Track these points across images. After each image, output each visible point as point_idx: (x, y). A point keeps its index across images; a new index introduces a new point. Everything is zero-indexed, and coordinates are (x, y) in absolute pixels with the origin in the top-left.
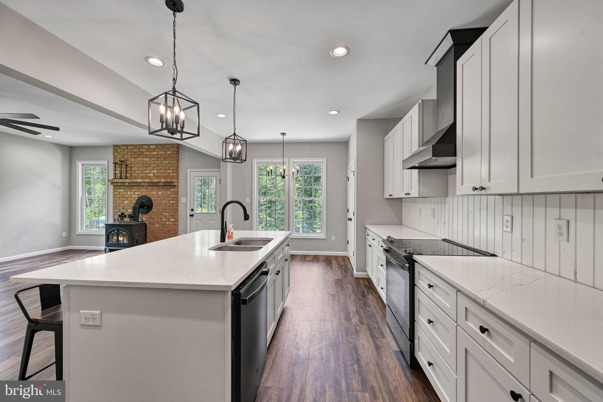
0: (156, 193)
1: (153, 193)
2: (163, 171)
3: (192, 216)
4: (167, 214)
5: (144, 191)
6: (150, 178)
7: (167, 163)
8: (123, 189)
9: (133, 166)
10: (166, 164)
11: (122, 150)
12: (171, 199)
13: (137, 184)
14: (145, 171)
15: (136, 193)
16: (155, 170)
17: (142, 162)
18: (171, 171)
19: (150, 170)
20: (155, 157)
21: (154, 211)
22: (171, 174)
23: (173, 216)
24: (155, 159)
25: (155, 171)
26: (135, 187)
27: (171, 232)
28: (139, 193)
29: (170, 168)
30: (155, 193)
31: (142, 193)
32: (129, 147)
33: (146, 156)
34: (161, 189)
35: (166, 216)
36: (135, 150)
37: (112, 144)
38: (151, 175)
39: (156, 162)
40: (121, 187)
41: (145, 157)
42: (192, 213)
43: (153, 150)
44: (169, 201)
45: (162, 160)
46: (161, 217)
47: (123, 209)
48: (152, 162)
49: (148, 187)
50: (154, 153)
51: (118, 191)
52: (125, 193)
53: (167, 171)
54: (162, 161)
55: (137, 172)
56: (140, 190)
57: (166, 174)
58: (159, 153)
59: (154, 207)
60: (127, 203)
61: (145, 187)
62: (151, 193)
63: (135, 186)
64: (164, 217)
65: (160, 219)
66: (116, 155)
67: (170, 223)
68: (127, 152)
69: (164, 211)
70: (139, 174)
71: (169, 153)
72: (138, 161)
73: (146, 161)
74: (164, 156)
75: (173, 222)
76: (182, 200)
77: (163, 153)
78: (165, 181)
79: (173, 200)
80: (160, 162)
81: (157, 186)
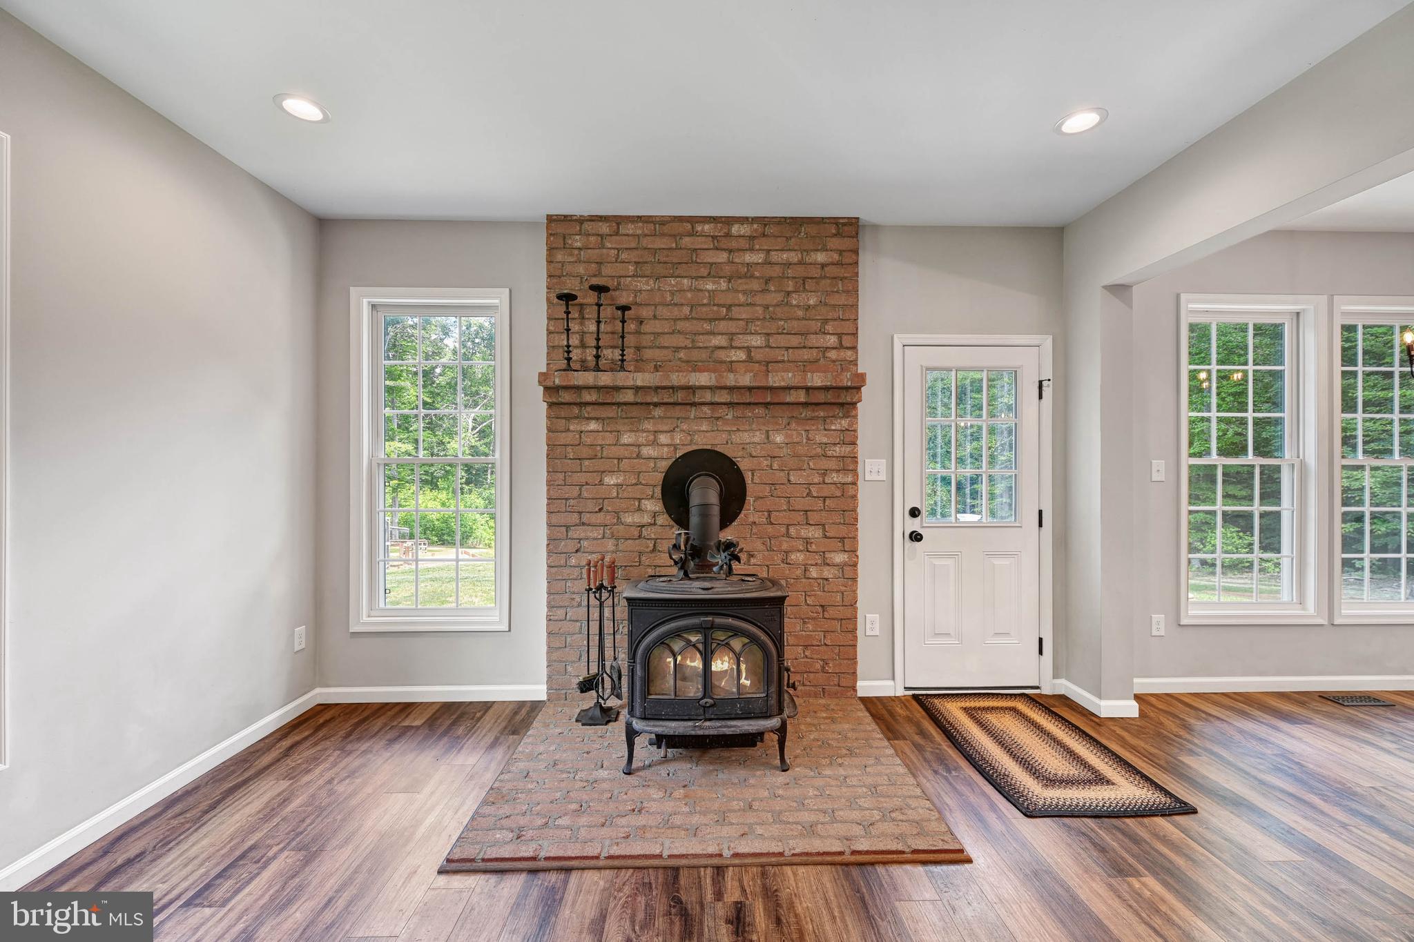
0: (758, 437)
1: (746, 437)
2: (795, 340)
3: (916, 537)
4: (814, 533)
5: (704, 428)
6: (731, 366)
7: (811, 302)
8: (597, 419)
9: (645, 312)
10: (808, 308)
11: (592, 239)
12: (832, 464)
13: (680, 396)
14: (706, 337)
15: (663, 439)
16: (756, 333)
17: (689, 295)
18: (832, 340)
19: (732, 336)
20: (752, 276)
21: (751, 519)
22: (833, 354)
23: (842, 539)
24: (755, 285)
25: (757, 341)
26: (658, 412)
27: (831, 612)
28: (678, 438)
29: (829, 328)
30: (756, 440)
31: (691, 440)
32: (630, 229)
33: (714, 272)
34: (785, 421)
35: (807, 541)
36: (660, 243)
37: (541, 214)
38: (734, 359)
39: (759, 299)
40: (589, 408)
41: (705, 275)
42: (914, 525)
43: (743, 243)
44: (824, 473)
45: (790, 289)
46: (785, 546)
47: (600, 510)
48: (742, 298)
49: (722, 411)
50: (749, 258)
51: (572, 428)
52: (609, 438)
53: (814, 340)
54: (788, 293)
55: (666, 341)
56: (685, 427)
57: (806, 355)
58: (775, 257)
59: (750, 499)
60: (617, 485)
61: (706, 409)
62: (736, 438)
63: (656, 405)
64: (800, 545)
65: (778, 558)
66: (563, 263)
67: (828, 573)
68: (618, 250)
69: (799, 517)
70: (677, 349)
71: (821, 257)
72: (672, 294)
73: (709, 291)
74: (800, 271)
75: (841, 566)
76: (874, 469)
77: (794, 257)
78: (817, 380)
79: (845, 470)
80: (779, 297)
81: (766, 405)
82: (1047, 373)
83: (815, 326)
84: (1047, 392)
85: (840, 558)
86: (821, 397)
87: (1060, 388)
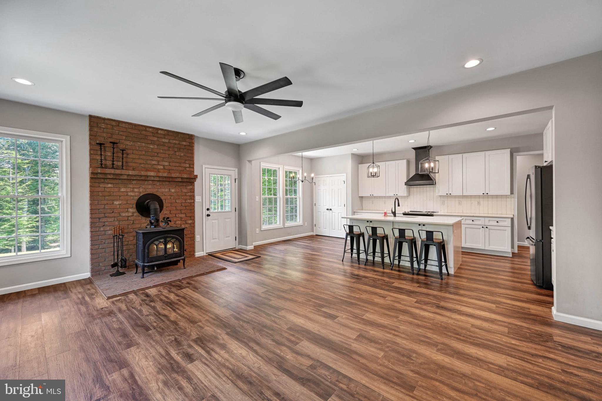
0: (167, 190)
1: (163, 190)
2: (177, 164)
3: (208, 215)
5: (150, 187)
6: (158, 171)
7: (182, 155)
8: (111, 183)
9: (129, 152)
10: (181, 156)
11: (109, 126)
12: (188, 197)
13: (143, 178)
14: (150, 161)
15: (136, 190)
16: (166, 161)
17: (145, 148)
18: (188, 165)
19: (158, 161)
20: (165, 146)
21: (165, 213)
22: (188, 169)
23: (190, 217)
24: (166, 148)
25: (166, 164)
26: (134, 182)
27: (188, 236)
28: (141, 190)
29: (187, 162)
30: (166, 191)
31: (146, 191)
32: (124, 125)
33: (153, 143)
34: (175, 186)
35: (181, 218)
36: (134, 131)
37: (88, 114)
38: (159, 168)
39: (167, 152)
40: (108, 180)
41: (150, 143)
42: (208, 212)
43: (162, 136)
44: (186, 200)
45: (176, 150)
46: (175, 220)
47: (113, 212)
48: (162, 151)
49: (155, 183)
50: (164, 140)
51: (101, 186)
52: (116, 190)
53: (183, 165)
54: (175, 152)
55: (137, 161)
56: (143, 187)
57: (181, 168)
58: (171, 141)
59: (165, 207)
60: (119, 204)
61: (150, 182)
62: (160, 190)
63: (133, 180)
64: (179, 219)
66: (97, 132)
67: (187, 226)
68: (119, 131)
69: (179, 212)
70: (141, 164)
71: (184, 143)
72: (139, 147)
73: (151, 148)
74: (179, 146)
75: (190, 224)
76: (198, 199)
77: (177, 142)
78: (185, 176)
79: (191, 199)
80: (172, 152)
81: (169, 181)
82: (237, 177)
83: (183, 161)
84: (237, 181)
85: (190, 222)
86: (185, 180)
87: (239, 180)
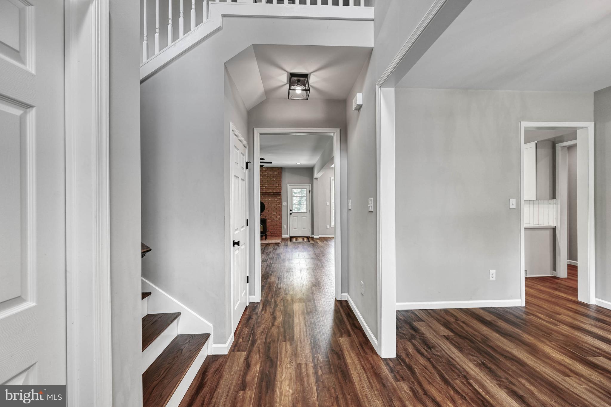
0: (267, 199)
2: (272, 185)
3: (291, 214)
4: (275, 213)
10: (274, 180)
12: (278, 203)
18: (277, 185)
20: (266, 176)
21: (266, 211)
22: (278, 187)
23: (279, 214)
24: (266, 177)
25: (266, 185)
27: (278, 225)
29: (277, 183)
34: (271, 197)
35: (274, 214)
42: (291, 212)
44: (277, 205)
45: (271, 178)
46: (271, 215)
50: (265, 173)
53: (275, 185)
57: (274, 187)
58: (269, 173)
59: (266, 208)
62: (264, 199)
64: (273, 215)
65: (270, 217)
67: (277, 219)
69: (273, 211)
71: (276, 173)
74: (273, 175)
75: (279, 218)
76: (284, 204)
77: (272, 173)
78: (274, 191)
79: (280, 204)
80: (269, 179)
81: (268, 195)
82: (311, 190)
83: (275, 183)
84: (311, 192)
85: (279, 217)
86: (275, 194)
87: (312, 191)
